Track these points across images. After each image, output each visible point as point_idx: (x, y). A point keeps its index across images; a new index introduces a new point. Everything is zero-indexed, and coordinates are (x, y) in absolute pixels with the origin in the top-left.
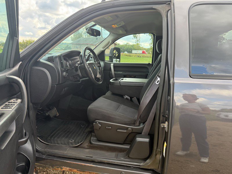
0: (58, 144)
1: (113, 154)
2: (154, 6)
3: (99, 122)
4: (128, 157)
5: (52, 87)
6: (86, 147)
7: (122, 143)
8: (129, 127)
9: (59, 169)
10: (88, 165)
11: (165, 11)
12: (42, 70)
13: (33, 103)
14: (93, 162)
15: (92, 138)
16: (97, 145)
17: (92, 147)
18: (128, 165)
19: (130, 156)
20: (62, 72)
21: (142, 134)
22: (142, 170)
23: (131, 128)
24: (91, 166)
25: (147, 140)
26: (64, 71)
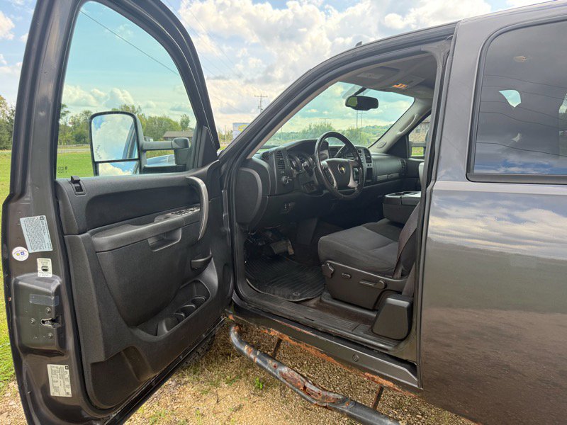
0: (274, 294)
1: (351, 324)
2: (423, 48)
3: (330, 264)
4: (372, 331)
5: (264, 199)
6: (312, 306)
7: (371, 308)
8: (380, 279)
9: (267, 332)
10: (305, 331)
11: (443, 54)
12: (250, 173)
13: (239, 224)
14: (314, 329)
15: (325, 293)
16: (329, 304)
17: (321, 306)
18: (369, 346)
19: (375, 331)
20: (280, 176)
21: (403, 293)
22: (392, 360)
23: (385, 280)
24: (308, 335)
25: (405, 304)
26: (283, 175)
